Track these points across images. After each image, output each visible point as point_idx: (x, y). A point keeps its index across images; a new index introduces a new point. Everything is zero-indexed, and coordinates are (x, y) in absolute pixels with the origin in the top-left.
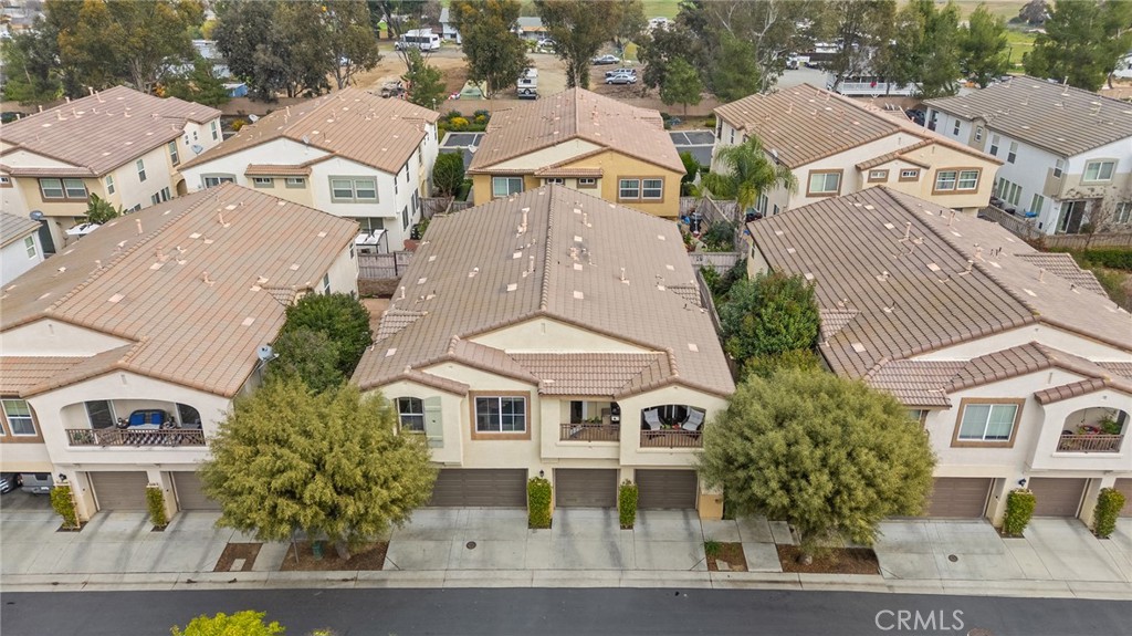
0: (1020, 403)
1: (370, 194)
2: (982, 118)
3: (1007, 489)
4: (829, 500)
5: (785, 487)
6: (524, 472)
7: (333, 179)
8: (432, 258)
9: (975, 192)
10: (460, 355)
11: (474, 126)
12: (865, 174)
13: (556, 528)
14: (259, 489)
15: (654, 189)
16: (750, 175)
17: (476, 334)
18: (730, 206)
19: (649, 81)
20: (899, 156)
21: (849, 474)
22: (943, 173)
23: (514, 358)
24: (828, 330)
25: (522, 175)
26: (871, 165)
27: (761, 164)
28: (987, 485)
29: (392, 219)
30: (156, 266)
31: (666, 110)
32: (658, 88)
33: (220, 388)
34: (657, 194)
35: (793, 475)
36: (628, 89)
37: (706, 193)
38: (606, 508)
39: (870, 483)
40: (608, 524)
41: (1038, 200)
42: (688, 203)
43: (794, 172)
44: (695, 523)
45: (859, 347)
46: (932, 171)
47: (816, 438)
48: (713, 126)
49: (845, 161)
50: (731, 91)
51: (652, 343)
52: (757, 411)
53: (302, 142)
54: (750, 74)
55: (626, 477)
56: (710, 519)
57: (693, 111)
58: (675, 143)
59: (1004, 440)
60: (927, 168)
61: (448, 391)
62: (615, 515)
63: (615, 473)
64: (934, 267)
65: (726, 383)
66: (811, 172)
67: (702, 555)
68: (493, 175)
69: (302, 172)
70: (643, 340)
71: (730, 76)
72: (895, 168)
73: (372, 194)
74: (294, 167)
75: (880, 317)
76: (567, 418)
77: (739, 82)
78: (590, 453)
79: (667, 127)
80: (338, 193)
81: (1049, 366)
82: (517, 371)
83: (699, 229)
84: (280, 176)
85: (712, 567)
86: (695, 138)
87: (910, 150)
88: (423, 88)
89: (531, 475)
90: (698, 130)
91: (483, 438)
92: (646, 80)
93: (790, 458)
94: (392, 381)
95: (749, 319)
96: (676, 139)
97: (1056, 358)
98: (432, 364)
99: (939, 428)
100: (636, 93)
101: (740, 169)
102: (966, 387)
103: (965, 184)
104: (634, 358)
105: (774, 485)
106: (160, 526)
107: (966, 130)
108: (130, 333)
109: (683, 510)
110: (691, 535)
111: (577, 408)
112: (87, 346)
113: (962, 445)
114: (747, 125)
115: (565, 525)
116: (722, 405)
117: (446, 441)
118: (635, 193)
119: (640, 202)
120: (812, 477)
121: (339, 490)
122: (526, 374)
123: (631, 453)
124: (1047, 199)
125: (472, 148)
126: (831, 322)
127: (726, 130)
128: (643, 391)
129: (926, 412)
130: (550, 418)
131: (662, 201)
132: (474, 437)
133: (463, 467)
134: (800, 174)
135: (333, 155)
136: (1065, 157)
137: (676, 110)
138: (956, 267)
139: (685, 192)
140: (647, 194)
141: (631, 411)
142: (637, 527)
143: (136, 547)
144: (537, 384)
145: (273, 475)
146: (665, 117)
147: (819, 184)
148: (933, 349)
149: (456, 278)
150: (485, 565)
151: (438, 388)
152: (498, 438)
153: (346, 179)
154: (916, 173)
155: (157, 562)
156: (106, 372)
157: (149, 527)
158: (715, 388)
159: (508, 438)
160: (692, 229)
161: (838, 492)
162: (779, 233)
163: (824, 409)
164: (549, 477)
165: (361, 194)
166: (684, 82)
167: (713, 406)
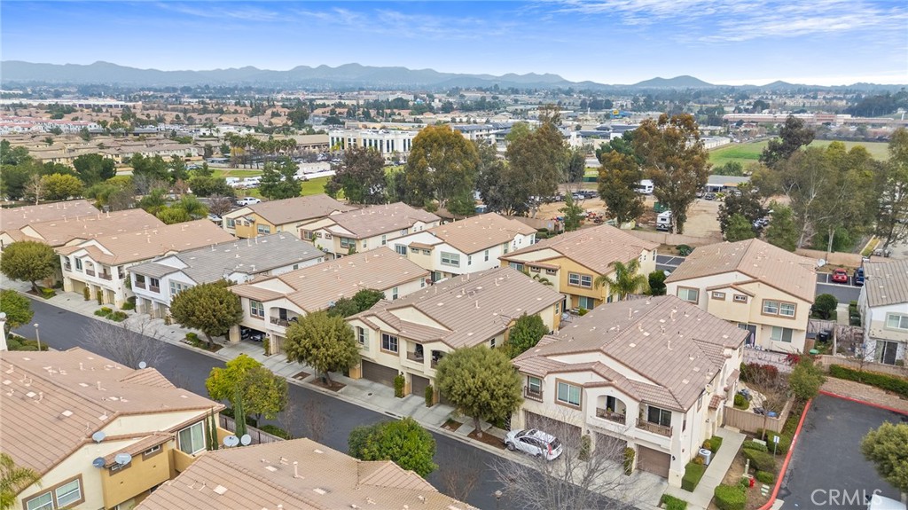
0: (581, 387)
3: (583, 433)
7: (443, 254)
9: (794, 318)
12: (710, 293)
13: (403, 399)
17: (391, 309)
20: (735, 286)
22: (768, 302)
25: (523, 264)
26: (715, 289)
34: (589, 284)
45: (538, 351)
46: (759, 300)
49: (702, 283)
53: (433, 235)
55: (431, 382)
60: (754, 296)
61: (370, 327)
63: (429, 380)
66: (678, 287)
67: (444, 422)
68: (510, 261)
69: (430, 248)
72: (731, 293)
73: (457, 263)
74: (428, 245)
78: (415, 367)
80: (444, 260)
82: (396, 325)
84: (421, 249)
85: (443, 426)
87: (742, 284)
89: (399, 374)
91: (384, 352)
94: (354, 319)
97: (593, 367)
99: (548, 389)
102: (556, 373)
103: (786, 312)
113: (559, 403)
115: (407, 400)
117: (371, 349)
118: (577, 282)
119: (580, 288)
123: (428, 371)
129: (538, 379)
131: (591, 289)
132: (381, 350)
133: (377, 363)
134: (672, 287)
135: (444, 242)
136: (870, 307)
140: (583, 283)
141: (427, 350)
144: (401, 329)
147: (684, 295)
150: (368, 401)
151: (368, 325)
152: (388, 353)
153: (447, 254)
154: (744, 298)
155: (280, 370)
156: (281, 298)
159: (391, 354)
164: (405, 375)
165: (453, 262)
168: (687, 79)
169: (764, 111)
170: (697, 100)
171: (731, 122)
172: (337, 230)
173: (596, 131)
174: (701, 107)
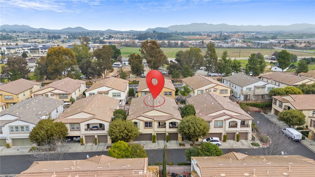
0: (223, 121)
1: (119, 96)
2: (230, 81)
3: (223, 134)
4: (194, 131)
5: (188, 130)
6: (152, 134)
7: (113, 93)
8: (134, 104)
9: (227, 93)
10: (143, 115)
11: (133, 83)
12: (207, 90)
13: (157, 143)
14: (118, 131)
15: (170, 94)
16: (187, 91)
17: (144, 113)
18: (185, 97)
19: (169, 74)
20: (213, 87)
21: (196, 127)
22: (221, 90)
23: (150, 116)
24: (196, 112)
25: (147, 92)
26: (208, 89)
27: (188, 89)
28: (221, 134)
29: (123, 100)
30: (93, 106)
31: (173, 79)
32: (171, 75)
33: (108, 121)
34: (171, 94)
35: (189, 128)
36: (165, 75)
37: (180, 95)
38: (164, 140)
39: (199, 128)
40: (164, 142)
41: (240, 95)
42: (177, 97)
43: (195, 90)
44: (178, 142)
45: (200, 114)
46: (219, 90)
47: (192, 123)
48: (182, 82)
49: (204, 88)
50: (186, 76)
51: (170, 113)
52: (184, 121)
53: (108, 87)
54: (189, 72)
55: (167, 134)
56: (180, 140)
57: (178, 80)
58: (174, 86)
59: (221, 127)
60: (218, 89)
61: (141, 120)
62: (166, 141)
63: (165, 134)
64: (213, 103)
65: (181, 119)
66: (198, 90)
67: (179, 145)
68: (142, 92)
69: (108, 92)
70: (169, 113)
71: (185, 73)
72: (212, 89)
73: (120, 96)
74: (106, 91)
75: (204, 110)
76: (158, 125)
77: (187, 74)
78: (162, 130)
79: (172, 83)
80: (114, 96)
81: (225, 115)
82: (151, 118)
83: (179, 101)
84: (104, 93)
85: (180, 146)
86: (179, 85)
87: (215, 86)
88: (123, 76)
89: (153, 134)
90: (180, 83)
91: (146, 128)
92: (168, 73)
93: (189, 126)
94: (133, 119)
95: (185, 111)
96: (174, 85)
97: (226, 114)
98: (139, 117)
99: (212, 124)
100: (167, 76)
101: (185, 90)
102: (215, 118)
103: (225, 92)
104: (168, 116)
105: (187, 130)
106: (96, 144)
107: (228, 83)
108: (94, 114)
109: (176, 140)
110: (177, 143)
111: (159, 123)
112: (87, 116)
113: (216, 128)
114: (187, 82)
115: (158, 143)
116: (180, 121)
117: (140, 129)
118: (167, 94)
119: (168, 96)
120: (191, 128)
121: (128, 132)
122: (152, 118)
123: (168, 130)
124: (241, 95)
125: (137, 87)
126: (197, 111)
127: (184, 83)
128: (169, 120)
129: (210, 122)
130: (155, 124)
131: (172, 96)
132: (144, 128)
133: (143, 133)
134: (196, 91)
135: (113, 89)
136: (242, 87)
137: (175, 79)
138: (216, 103)
139: (176, 95)
140: (169, 94)
141: (167, 123)
142: (169, 142)
143: (93, 147)
144: (154, 119)
145: (120, 129)
146: (172, 81)
147: (199, 92)
148: (210, 114)
149: (139, 106)
151: (140, 120)
152: (148, 128)
153: (115, 93)
154: (216, 90)
155: (97, 148)
156: (92, 119)
157: (94, 144)
158: (179, 119)
159: (149, 128)
160: (178, 101)
161: (195, 130)
162: (191, 100)
163: (193, 120)
164: (155, 135)
165: (118, 96)
166: (176, 74)
167: (179, 122)
168: (80, 28)
169: (112, 39)
170: (88, 35)
171: (107, 43)
172: (57, 91)
173: (68, 47)
174: (92, 38)
